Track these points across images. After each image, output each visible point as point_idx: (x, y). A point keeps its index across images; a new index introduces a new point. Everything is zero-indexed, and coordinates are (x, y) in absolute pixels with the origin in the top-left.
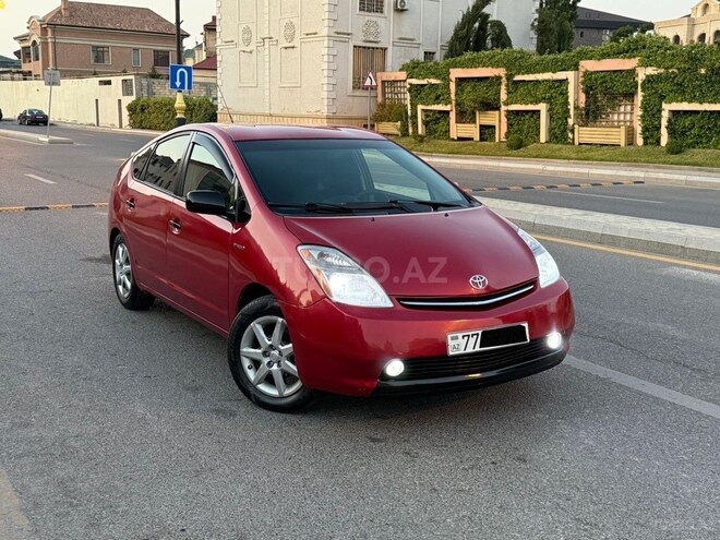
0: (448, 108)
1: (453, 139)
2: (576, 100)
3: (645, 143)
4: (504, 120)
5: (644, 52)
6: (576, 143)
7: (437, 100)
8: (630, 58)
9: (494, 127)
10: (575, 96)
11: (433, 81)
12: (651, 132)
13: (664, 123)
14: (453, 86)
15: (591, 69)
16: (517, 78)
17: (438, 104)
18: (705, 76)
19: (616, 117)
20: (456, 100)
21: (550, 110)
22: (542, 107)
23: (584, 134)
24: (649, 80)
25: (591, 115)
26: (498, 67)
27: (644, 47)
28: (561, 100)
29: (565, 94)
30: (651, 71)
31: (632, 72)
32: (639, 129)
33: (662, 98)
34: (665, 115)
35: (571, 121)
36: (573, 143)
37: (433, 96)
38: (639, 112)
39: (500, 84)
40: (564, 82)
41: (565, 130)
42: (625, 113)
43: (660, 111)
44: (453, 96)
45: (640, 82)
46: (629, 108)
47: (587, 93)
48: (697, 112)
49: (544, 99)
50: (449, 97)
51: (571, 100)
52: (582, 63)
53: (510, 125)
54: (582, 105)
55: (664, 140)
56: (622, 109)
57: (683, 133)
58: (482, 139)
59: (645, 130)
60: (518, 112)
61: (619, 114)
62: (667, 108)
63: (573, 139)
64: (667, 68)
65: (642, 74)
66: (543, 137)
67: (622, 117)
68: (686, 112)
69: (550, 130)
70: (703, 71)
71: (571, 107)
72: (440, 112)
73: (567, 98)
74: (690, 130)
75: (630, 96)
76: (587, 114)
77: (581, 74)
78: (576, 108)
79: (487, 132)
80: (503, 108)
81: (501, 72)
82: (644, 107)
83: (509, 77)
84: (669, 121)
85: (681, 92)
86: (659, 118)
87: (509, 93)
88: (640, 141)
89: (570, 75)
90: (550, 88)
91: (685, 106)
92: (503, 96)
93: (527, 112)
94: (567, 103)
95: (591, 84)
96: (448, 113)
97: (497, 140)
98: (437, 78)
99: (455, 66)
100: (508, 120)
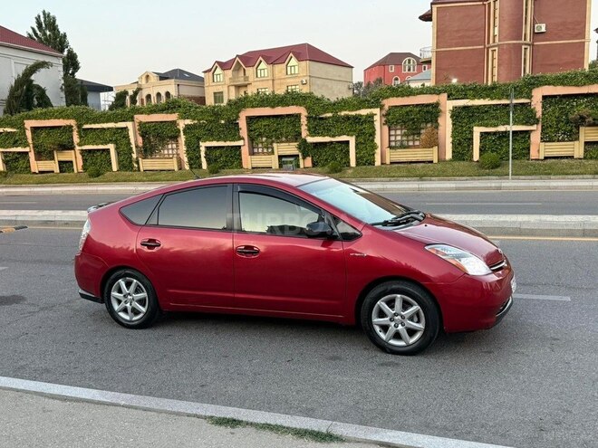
0: (27, 149)
1: (35, 173)
2: (136, 141)
3: (191, 168)
4: (79, 157)
5: (181, 110)
6: (142, 169)
7: (15, 144)
8: (171, 113)
9: (72, 162)
10: (135, 139)
11: (9, 130)
12: (194, 161)
13: (203, 154)
14: (29, 134)
15: (144, 121)
16: (86, 126)
17: (17, 147)
18: (225, 125)
19: (166, 152)
20: (33, 144)
21: (116, 149)
22: (111, 147)
23: (146, 164)
24: (188, 128)
25: (148, 151)
26: (68, 118)
27: (180, 107)
28: (124, 141)
29: (127, 137)
30: (188, 122)
31: (174, 123)
32: (186, 159)
33: (199, 139)
34: (203, 150)
35: (134, 156)
36: (139, 170)
37: (12, 141)
38: (183, 148)
39: (72, 131)
40: (125, 129)
41: (131, 162)
42: (173, 149)
43: (198, 147)
44: (30, 141)
45: (181, 129)
46: (174, 146)
47: (143, 136)
48: (223, 147)
49: (111, 141)
50: (27, 142)
51: (132, 141)
52: (136, 116)
53: (85, 161)
54: (141, 145)
55: (204, 166)
56: (170, 146)
57: (216, 160)
58: (61, 172)
59: (190, 159)
60: (90, 151)
61: (168, 149)
62: (203, 145)
63: (139, 167)
64: (199, 120)
65: (182, 124)
66: (115, 167)
67: (170, 152)
68: (215, 147)
69: (119, 162)
70: (223, 122)
71: (133, 146)
72: (19, 153)
73: (129, 140)
74: (220, 158)
75: (175, 138)
76: (145, 151)
77: (137, 124)
78: (137, 147)
79: (65, 166)
80: (77, 148)
81: (72, 122)
82: (188, 144)
83: (79, 127)
84: (206, 153)
85: (211, 135)
86: (199, 151)
87: (80, 137)
88: (187, 167)
89: (129, 125)
90: (115, 133)
91: (215, 144)
92: (76, 139)
93: (98, 150)
94: (130, 144)
95: (144, 130)
96: (27, 153)
97: (76, 171)
98: (12, 127)
99: (29, 118)
100: (83, 156)
